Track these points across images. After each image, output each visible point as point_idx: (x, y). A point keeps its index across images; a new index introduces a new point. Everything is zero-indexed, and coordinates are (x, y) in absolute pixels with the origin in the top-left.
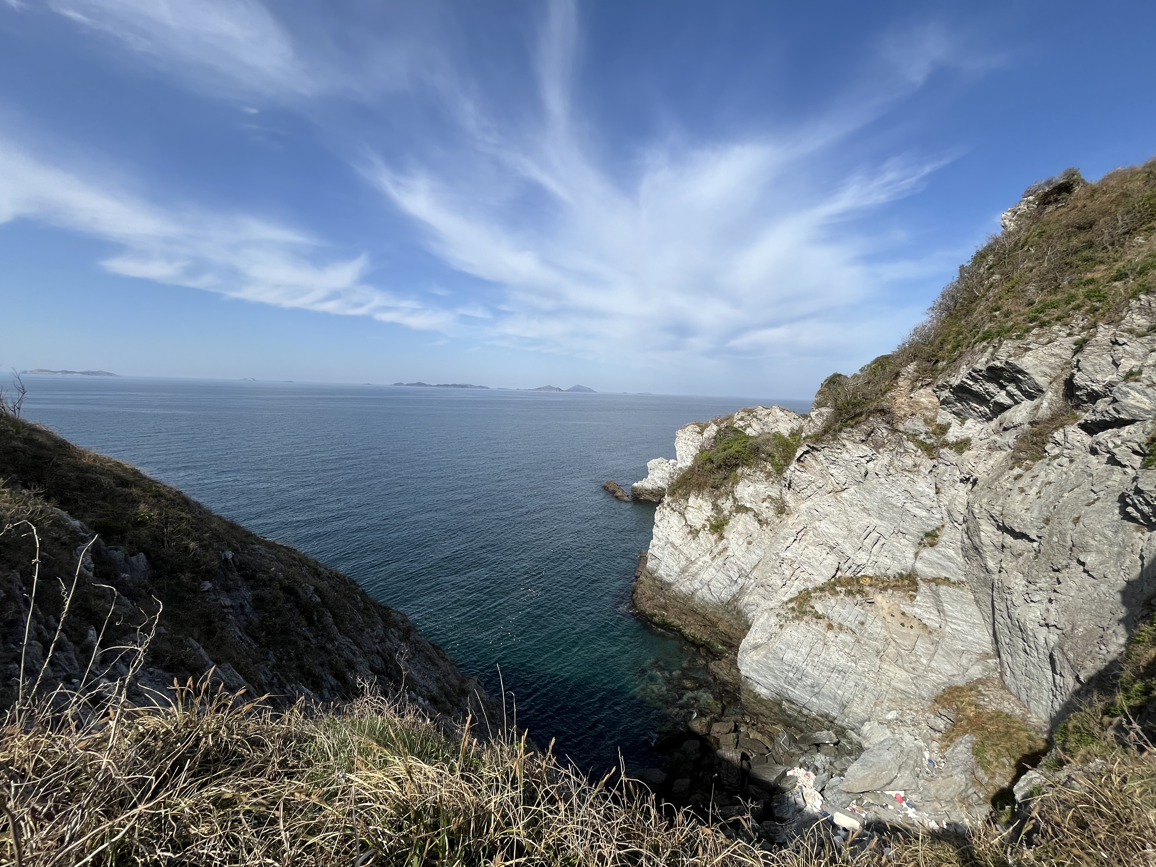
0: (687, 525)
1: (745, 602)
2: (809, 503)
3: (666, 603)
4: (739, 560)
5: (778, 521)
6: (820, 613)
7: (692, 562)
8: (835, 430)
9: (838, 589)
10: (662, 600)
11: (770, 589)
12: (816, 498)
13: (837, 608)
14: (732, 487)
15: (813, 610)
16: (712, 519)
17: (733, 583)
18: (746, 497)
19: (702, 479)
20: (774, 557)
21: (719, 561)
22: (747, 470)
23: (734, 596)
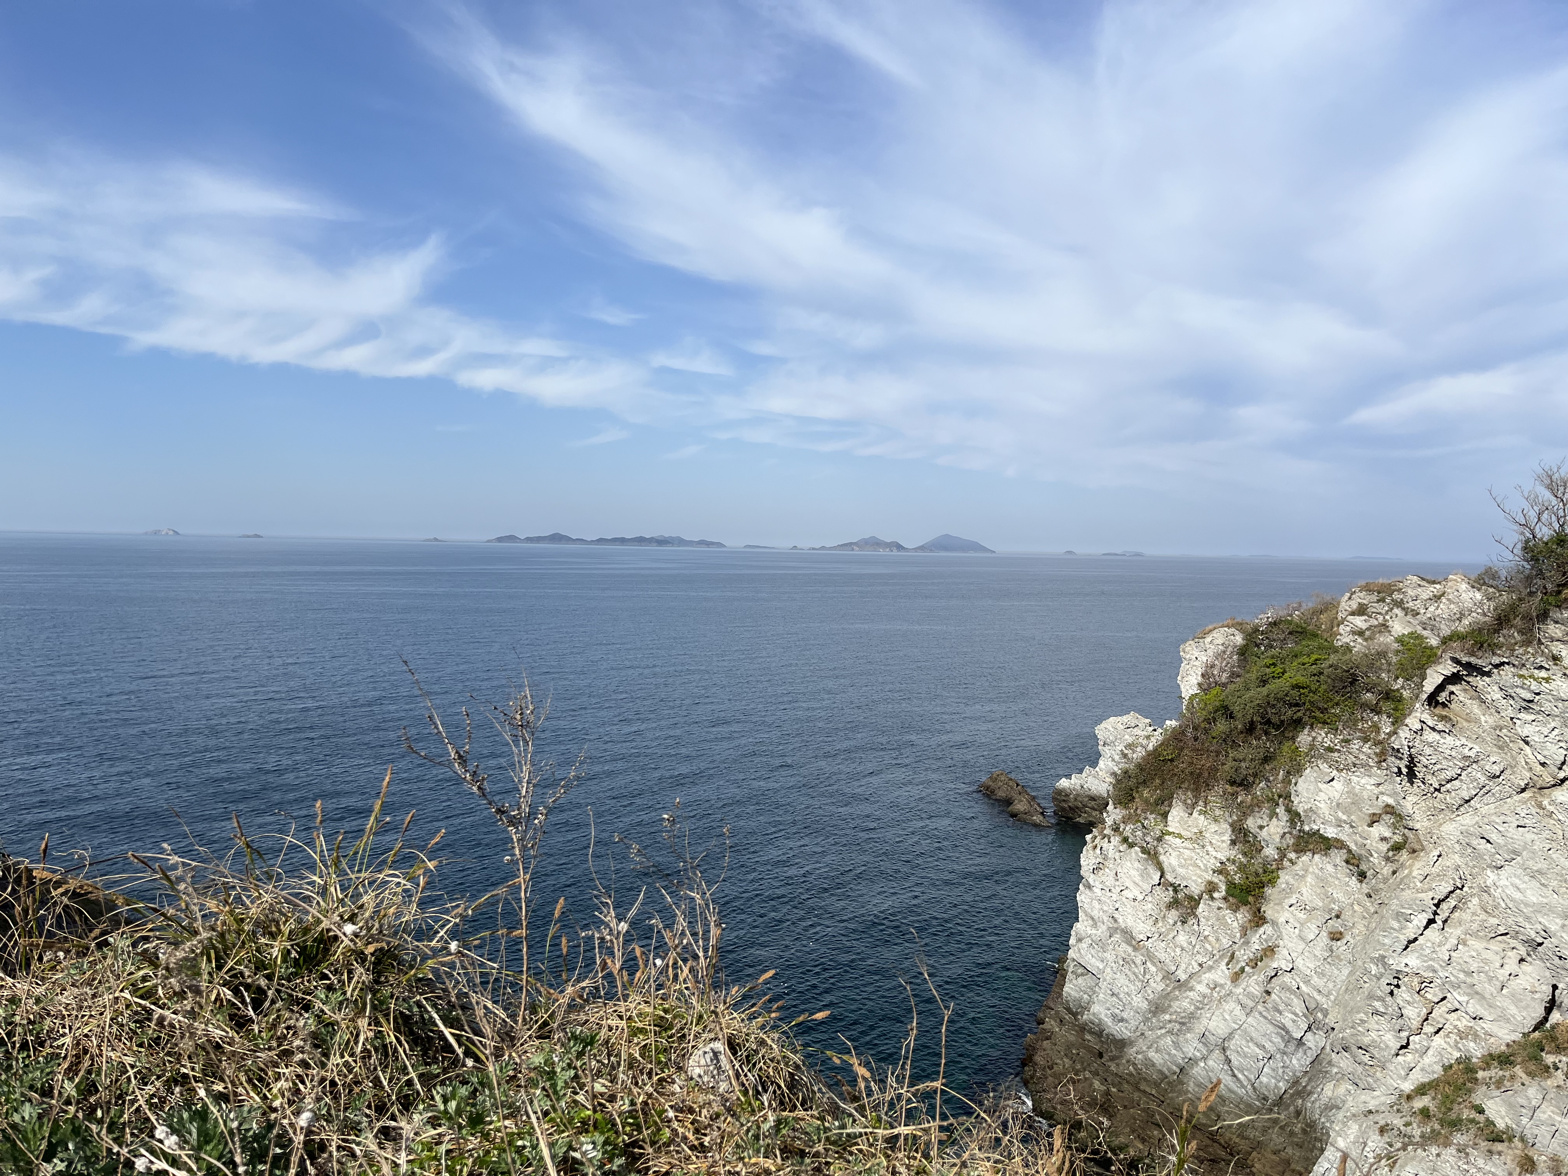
0: (1163, 882)
1: (1324, 1099)
2: (1467, 820)
3: (1108, 1093)
4: (1307, 982)
5: (1387, 870)
6: (1501, 1125)
7: (1181, 985)
8: (1527, 618)
9: (1549, 1059)
10: (1097, 1084)
11: (1366, 1059)
12: (1485, 807)
13: (1547, 1112)
14: (1287, 782)
15: (1481, 1118)
16: (1231, 868)
17: (1291, 1048)
18: (1324, 808)
19: (1206, 762)
20: (1374, 970)
21: (1253, 984)
22: (1323, 737)
23: (1296, 1082)
